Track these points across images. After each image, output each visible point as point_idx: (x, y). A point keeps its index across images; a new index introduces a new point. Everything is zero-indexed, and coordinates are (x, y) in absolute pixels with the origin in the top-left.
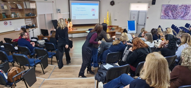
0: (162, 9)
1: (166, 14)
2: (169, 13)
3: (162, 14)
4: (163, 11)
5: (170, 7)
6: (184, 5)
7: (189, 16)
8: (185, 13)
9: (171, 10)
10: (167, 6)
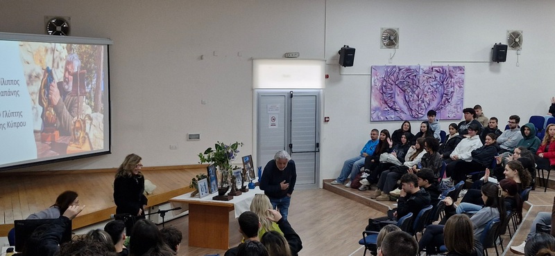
0: (373, 83)
1: (386, 103)
2: (396, 96)
3: (375, 104)
4: (376, 92)
5: (395, 75)
6: (437, 69)
7: (455, 108)
8: (442, 97)
9: (401, 86)
10: (387, 72)
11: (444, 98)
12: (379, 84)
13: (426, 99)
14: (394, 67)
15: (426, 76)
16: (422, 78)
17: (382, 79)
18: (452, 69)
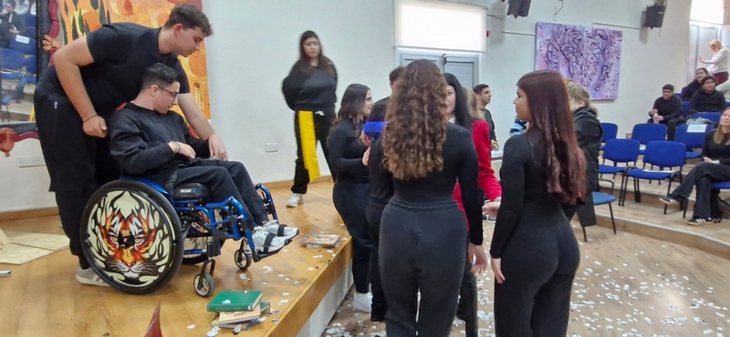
0: (538, 47)
4: (541, 60)
5: (561, 37)
6: (600, 32)
7: (613, 85)
8: (602, 71)
9: (566, 53)
10: (553, 31)
11: (604, 73)
12: (545, 50)
13: (589, 72)
14: (560, 26)
15: (591, 41)
16: (587, 42)
17: (548, 42)
18: (612, 34)
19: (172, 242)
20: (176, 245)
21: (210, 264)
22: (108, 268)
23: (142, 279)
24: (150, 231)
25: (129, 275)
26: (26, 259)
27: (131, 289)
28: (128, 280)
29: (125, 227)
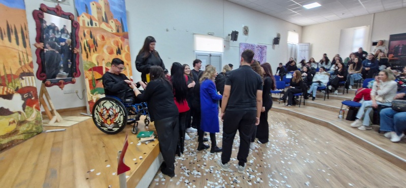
19: (124, 116)
20: (125, 118)
21: (136, 124)
22: (102, 126)
23: (113, 129)
24: (116, 113)
25: (109, 128)
26: (70, 125)
27: (110, 132)
28: (109, 130)
29: (108, 112)
